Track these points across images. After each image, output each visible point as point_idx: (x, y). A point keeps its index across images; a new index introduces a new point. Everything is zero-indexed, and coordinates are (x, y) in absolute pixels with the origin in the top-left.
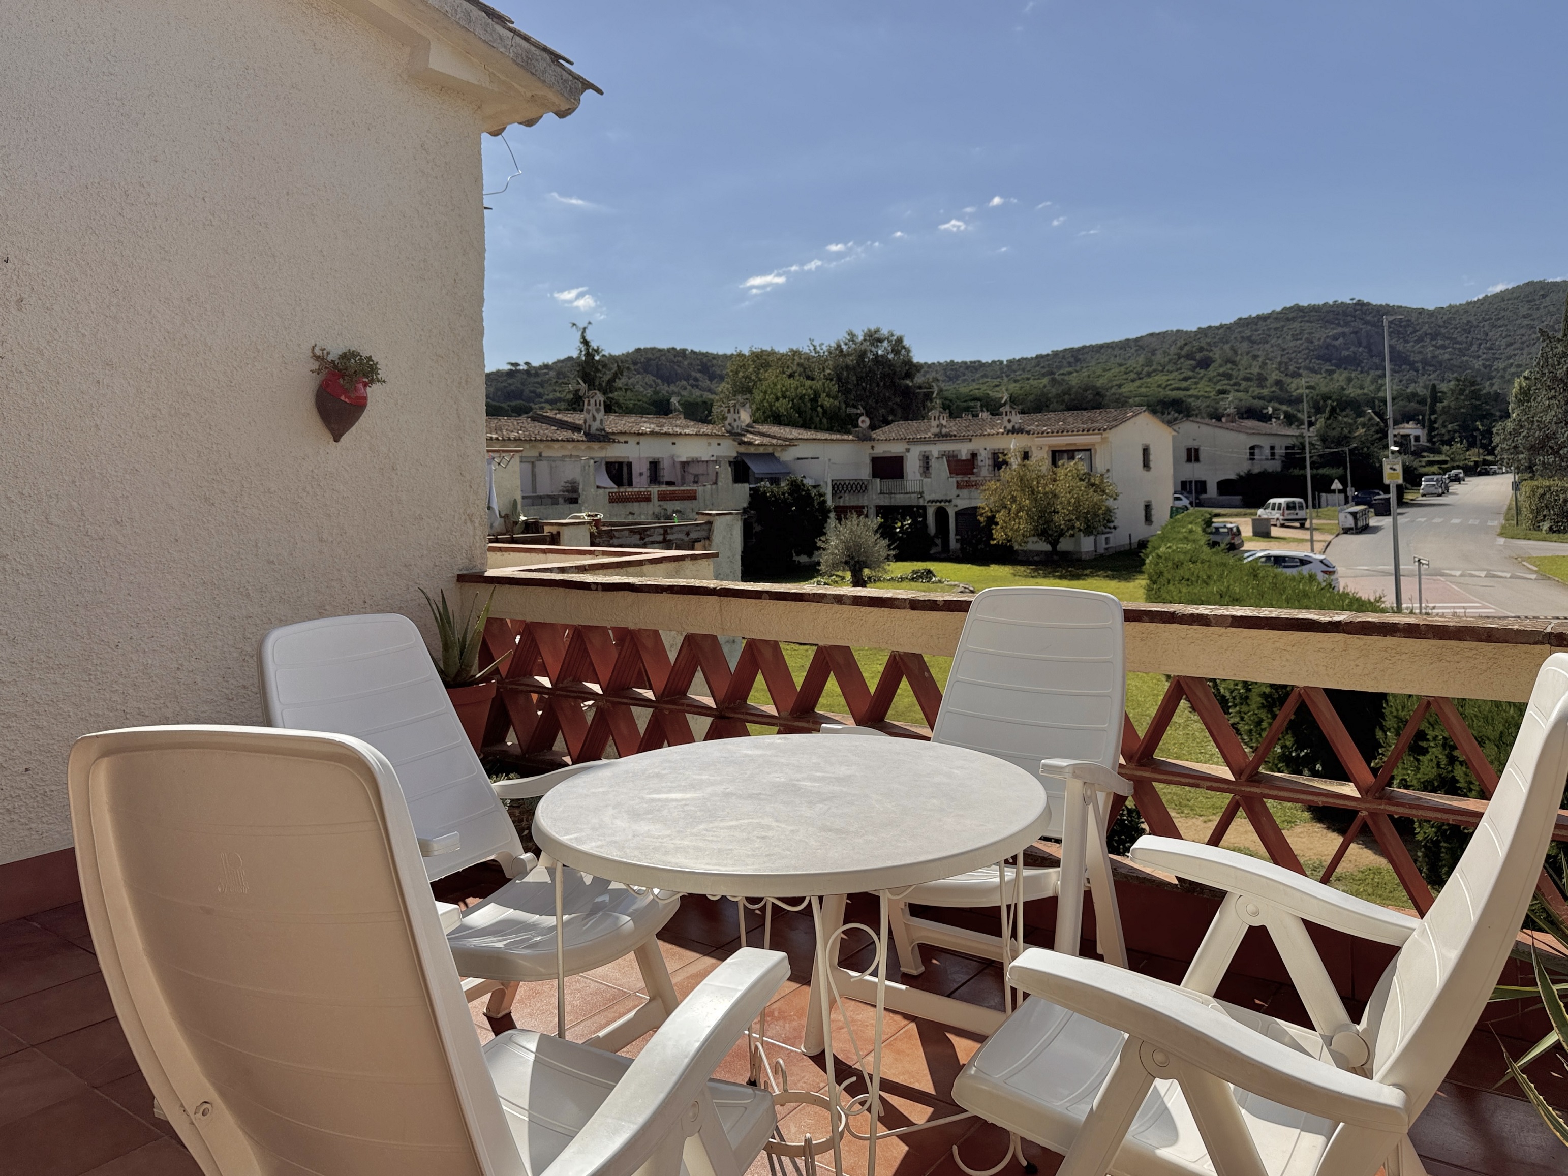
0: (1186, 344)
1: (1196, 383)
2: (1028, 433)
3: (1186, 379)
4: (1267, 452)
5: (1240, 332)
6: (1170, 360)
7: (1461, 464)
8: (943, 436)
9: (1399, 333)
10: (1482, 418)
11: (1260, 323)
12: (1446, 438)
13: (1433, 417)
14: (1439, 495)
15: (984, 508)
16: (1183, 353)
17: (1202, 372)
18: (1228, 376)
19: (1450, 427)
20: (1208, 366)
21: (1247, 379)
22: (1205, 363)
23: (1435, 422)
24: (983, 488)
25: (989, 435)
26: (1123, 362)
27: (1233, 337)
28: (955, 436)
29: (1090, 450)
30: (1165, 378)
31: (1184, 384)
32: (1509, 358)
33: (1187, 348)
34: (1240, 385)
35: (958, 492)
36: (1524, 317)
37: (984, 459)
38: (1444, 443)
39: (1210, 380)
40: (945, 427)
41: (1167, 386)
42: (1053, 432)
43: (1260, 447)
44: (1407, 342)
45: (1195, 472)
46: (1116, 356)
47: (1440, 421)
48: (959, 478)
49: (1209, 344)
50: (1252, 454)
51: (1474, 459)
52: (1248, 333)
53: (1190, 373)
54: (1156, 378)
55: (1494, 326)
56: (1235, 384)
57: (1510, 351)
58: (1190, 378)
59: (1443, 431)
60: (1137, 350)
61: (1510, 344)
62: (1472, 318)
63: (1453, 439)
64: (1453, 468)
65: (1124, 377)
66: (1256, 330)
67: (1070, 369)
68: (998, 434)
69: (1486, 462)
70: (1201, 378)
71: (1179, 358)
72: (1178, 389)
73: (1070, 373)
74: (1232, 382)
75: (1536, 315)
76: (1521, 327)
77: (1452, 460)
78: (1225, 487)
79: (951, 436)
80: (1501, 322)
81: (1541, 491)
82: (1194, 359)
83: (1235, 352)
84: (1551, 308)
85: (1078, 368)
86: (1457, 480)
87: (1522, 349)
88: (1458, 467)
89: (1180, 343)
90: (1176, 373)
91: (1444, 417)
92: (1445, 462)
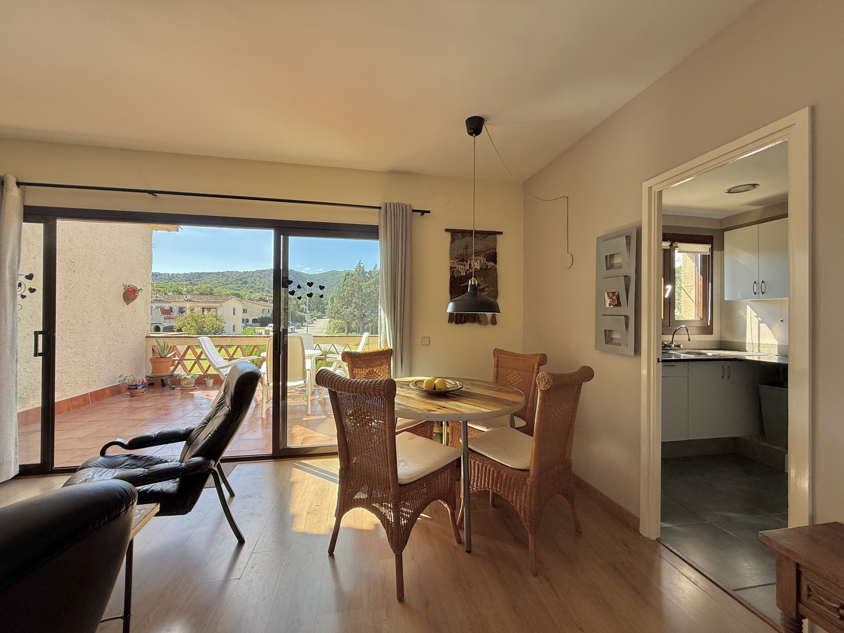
0: (239, 276)
1: (242, 289)
2: (194, 301)
3: (239, 287)
4: (267, 311)
5: (257, 274)
6: (234, 281)
7: (316, 316)
8: (158, 301)
9: (302, 280)
10: (321, 304)
11: (263, 272)
12: (313, 309)
13: (310, 303)
14: (311, 324)
15: (176, 326)
16: (238, 279)
17: (245, 285)
18: (253, 287)
19: (314, 306)
20: (246, 284)
21: (258, 289)
22: (246, 283)
23: (310, 305)
24: (176, 319)
25: (178, 301)
26: (218, 279)
27: (254, 275)
28: (163, 301)
29: (216, 308)
30: (232, 286)
31: (239, 289)
32: (328, 289)
33: (240, 277)
34: (256, 290)
35: (165, 320)
36: (332, 279)
37: (176, 310)
38: (312, 310)
39: (247, 288)
40: (159, 297)
41: (233, 288)
42: (203, 302)
43: (265, 309)
44: (303, 282)
45: (246, 316)
46: (215, 277)
47: (311, 305)
48: (165, 316)
49: (247, 277)
50: (263, 311)
51: (319, 315)
52: (259, 275)
53: (241, 285)
54: (229, 286)
55: (325, 280)
56: (255, 290)
57: (328, 287)
58: (240, 287)
59: (312, 307)
60: (222, 276)
61: (328, 286)
62: (320, 278)
63: (314, 309)
64: (314, 317)
65: (218, 284)
66: (262, 274)
67: (198, 280)
68: (181, 301)
69: (322, 316)
70: (244, 287)
71: (237, 280)
72: (237, 290)
73: (197, 281)
74: (254, 289)
75: (334, 279)
76: (331, 281)
77: (314, 315)
78: (255, 321)
79: (161, 301)
80: (326, 280)
81: (335, 323)
82: (242, 281)
83: (255, 280)
84: (338, 278)
85: (200, 279)
86: (315, 320)
87: (331, 287)
88: (315, 317)
89: (238, 275)
90: (236, 285)
91: (313, 304)
92: (312, 315)
